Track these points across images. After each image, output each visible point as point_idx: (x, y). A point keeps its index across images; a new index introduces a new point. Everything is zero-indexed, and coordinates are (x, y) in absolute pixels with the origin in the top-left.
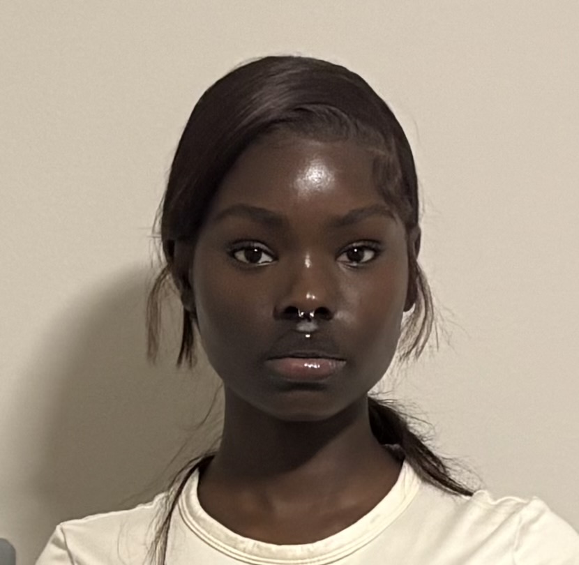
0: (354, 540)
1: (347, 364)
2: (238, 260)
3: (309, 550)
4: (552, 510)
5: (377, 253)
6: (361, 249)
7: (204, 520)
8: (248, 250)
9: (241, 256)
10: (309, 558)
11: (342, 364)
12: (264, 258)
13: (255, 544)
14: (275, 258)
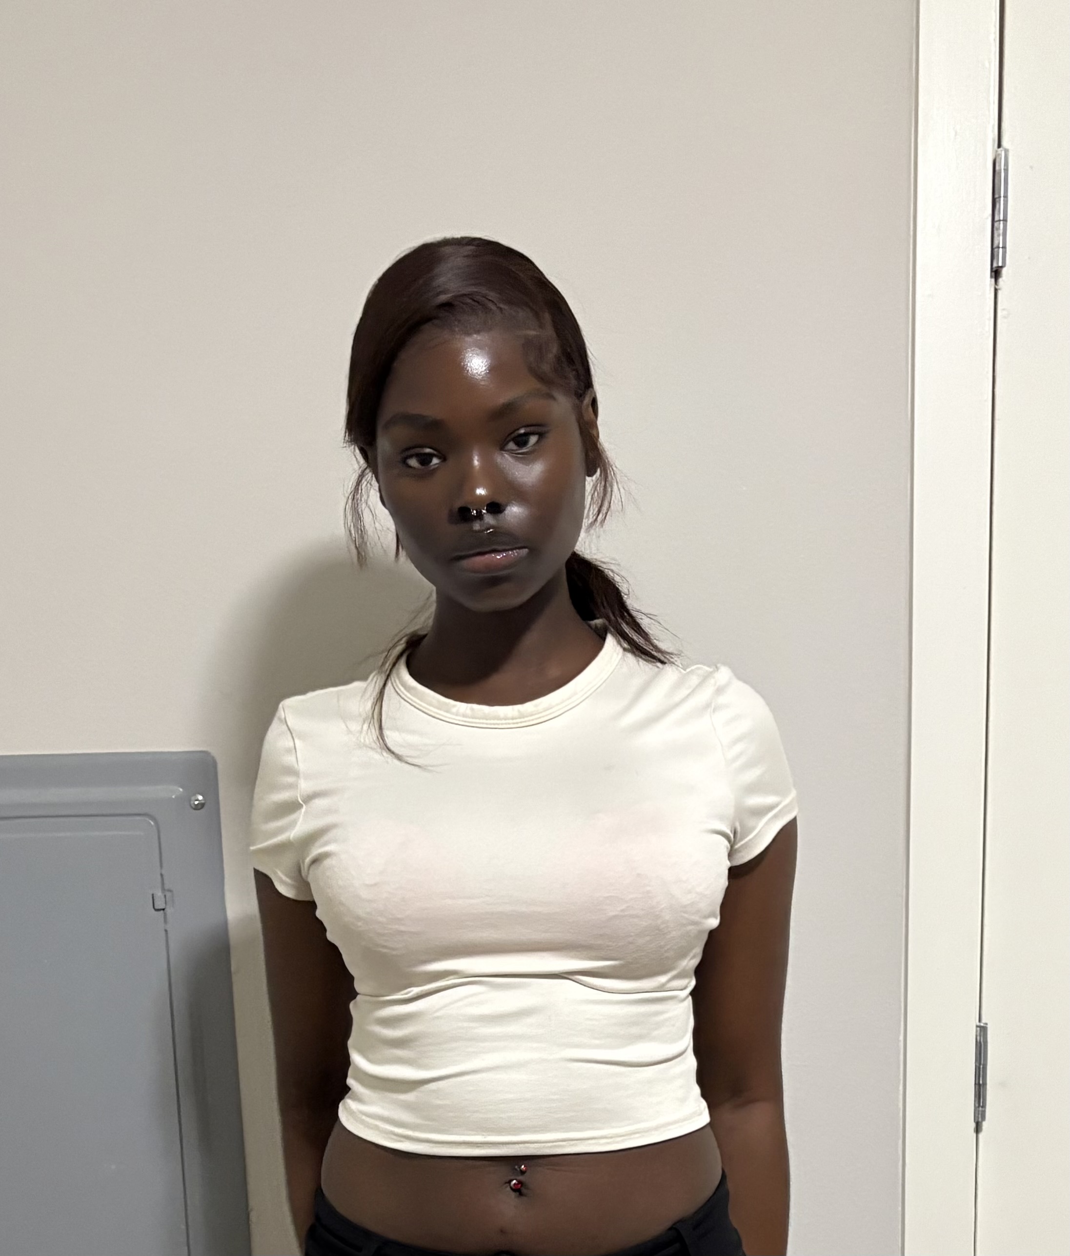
0: (563, 702)
1: (528, 554)
2: (410, 467)
3: (519, 711)
4: (739, 678)
5: (541, 435)
6: (527, 435)
7: (414, 688)
8: (419, 456)
9: (413, 462)
10: (520, 718)
11: (525, 551)
12: (435, 461)
13: (467, 707)
14: (443, 458)
